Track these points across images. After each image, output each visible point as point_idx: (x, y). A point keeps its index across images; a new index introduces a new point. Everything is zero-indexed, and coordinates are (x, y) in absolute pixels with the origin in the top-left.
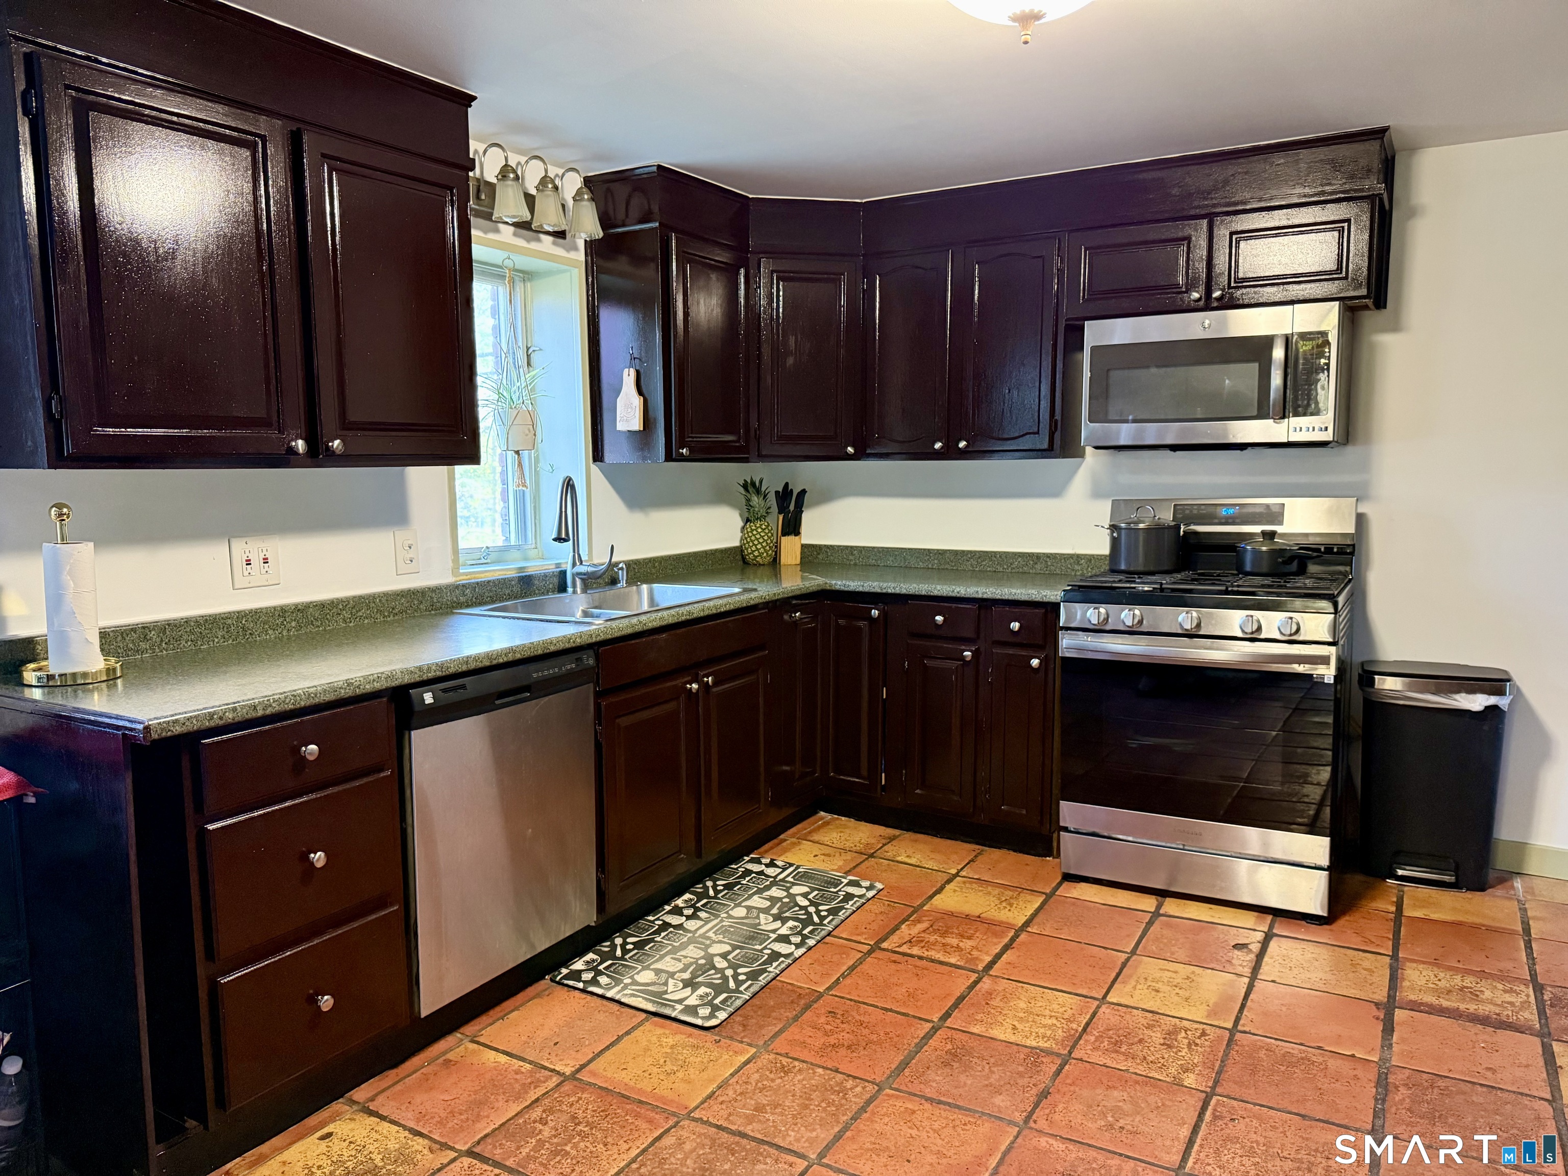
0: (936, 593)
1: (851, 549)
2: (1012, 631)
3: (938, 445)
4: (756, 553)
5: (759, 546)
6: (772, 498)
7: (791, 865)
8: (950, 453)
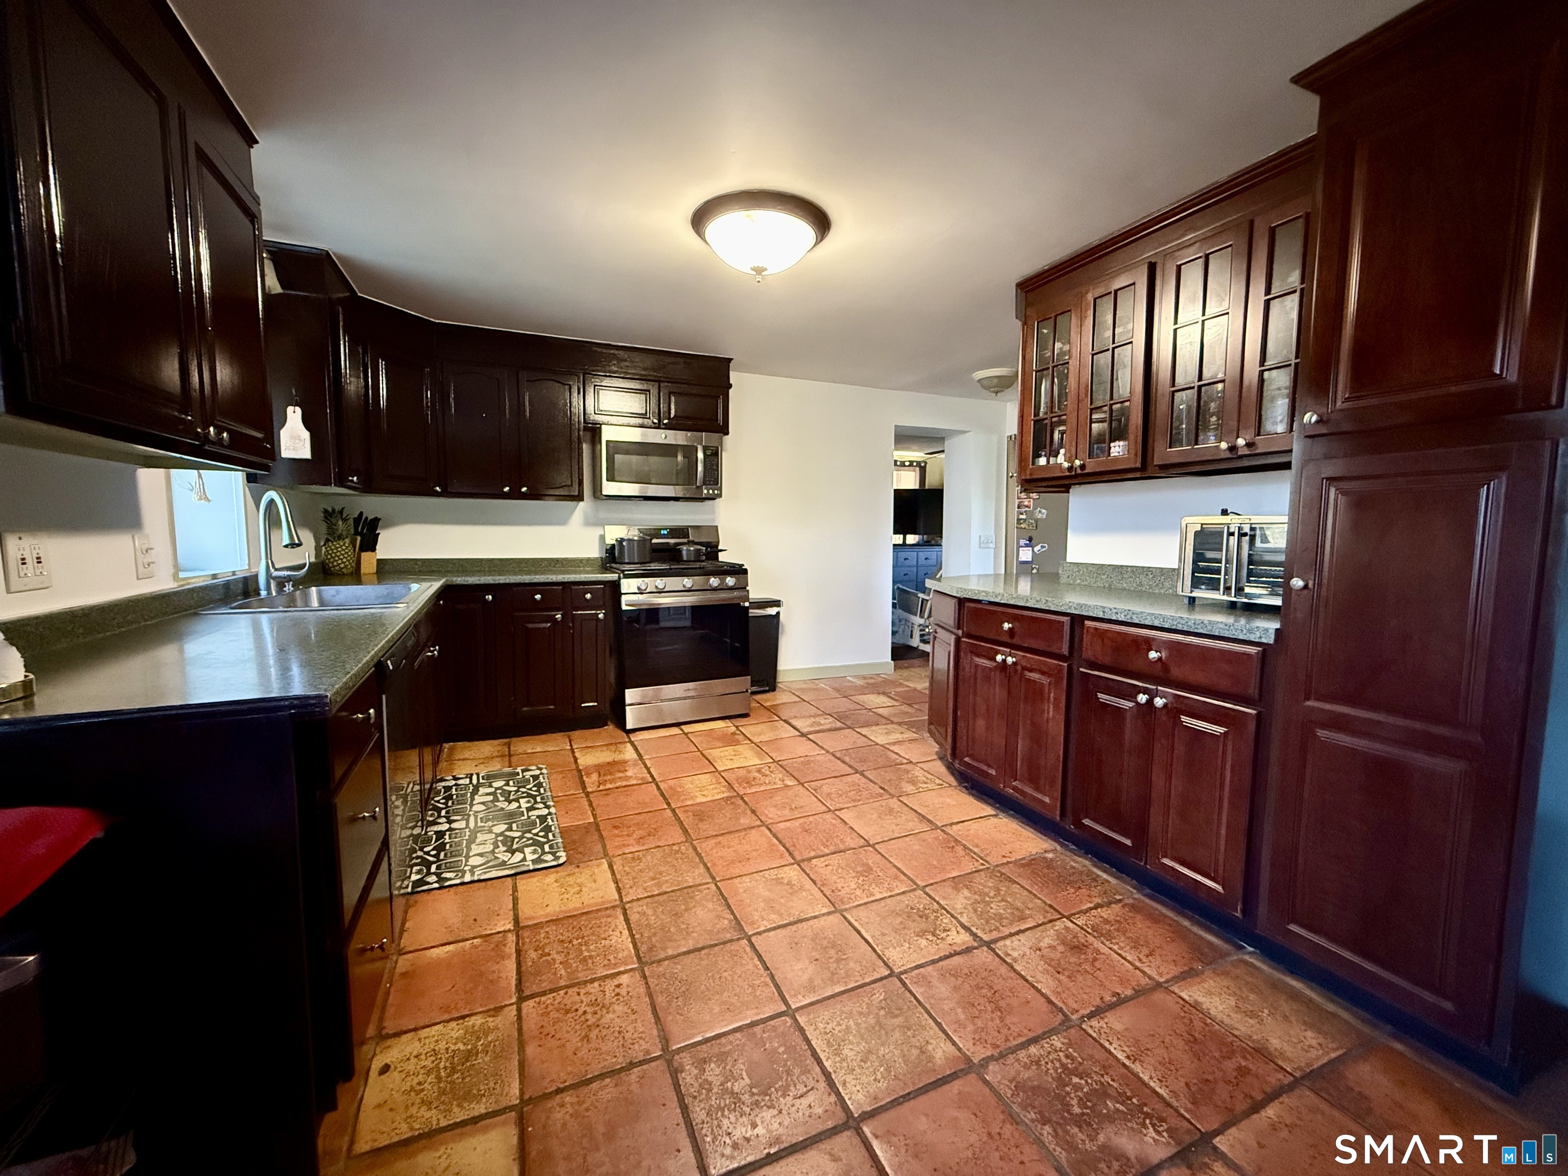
0: (536, 581)
1: (416, 561)
2: (586, 599)
3: (507, 489)
4: (342, 566)
5: (344, 560)
6: (351, 522)
7: (472, 775)
8: (515, 495)
